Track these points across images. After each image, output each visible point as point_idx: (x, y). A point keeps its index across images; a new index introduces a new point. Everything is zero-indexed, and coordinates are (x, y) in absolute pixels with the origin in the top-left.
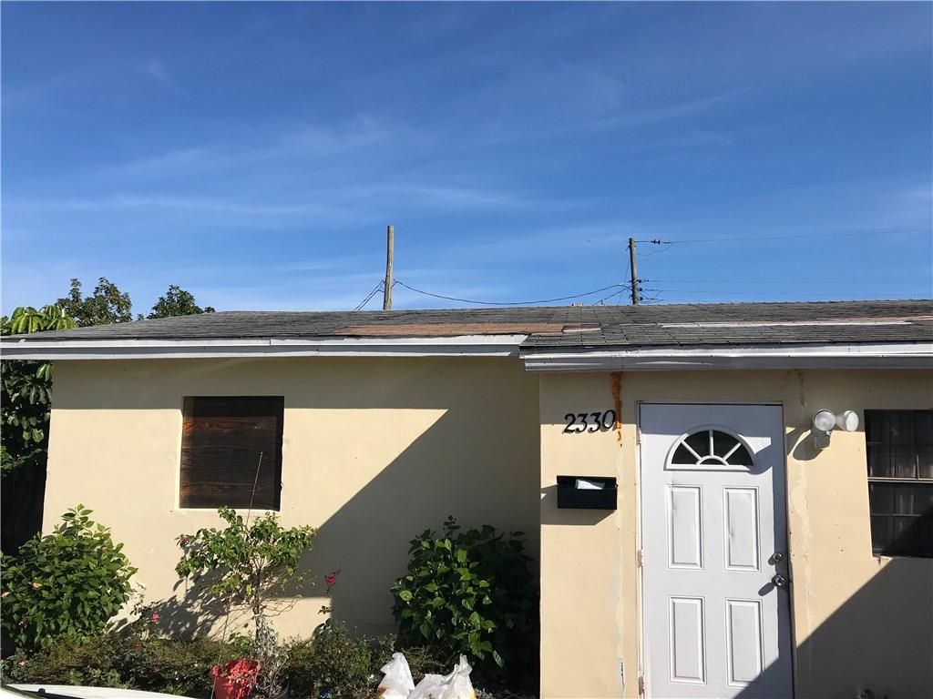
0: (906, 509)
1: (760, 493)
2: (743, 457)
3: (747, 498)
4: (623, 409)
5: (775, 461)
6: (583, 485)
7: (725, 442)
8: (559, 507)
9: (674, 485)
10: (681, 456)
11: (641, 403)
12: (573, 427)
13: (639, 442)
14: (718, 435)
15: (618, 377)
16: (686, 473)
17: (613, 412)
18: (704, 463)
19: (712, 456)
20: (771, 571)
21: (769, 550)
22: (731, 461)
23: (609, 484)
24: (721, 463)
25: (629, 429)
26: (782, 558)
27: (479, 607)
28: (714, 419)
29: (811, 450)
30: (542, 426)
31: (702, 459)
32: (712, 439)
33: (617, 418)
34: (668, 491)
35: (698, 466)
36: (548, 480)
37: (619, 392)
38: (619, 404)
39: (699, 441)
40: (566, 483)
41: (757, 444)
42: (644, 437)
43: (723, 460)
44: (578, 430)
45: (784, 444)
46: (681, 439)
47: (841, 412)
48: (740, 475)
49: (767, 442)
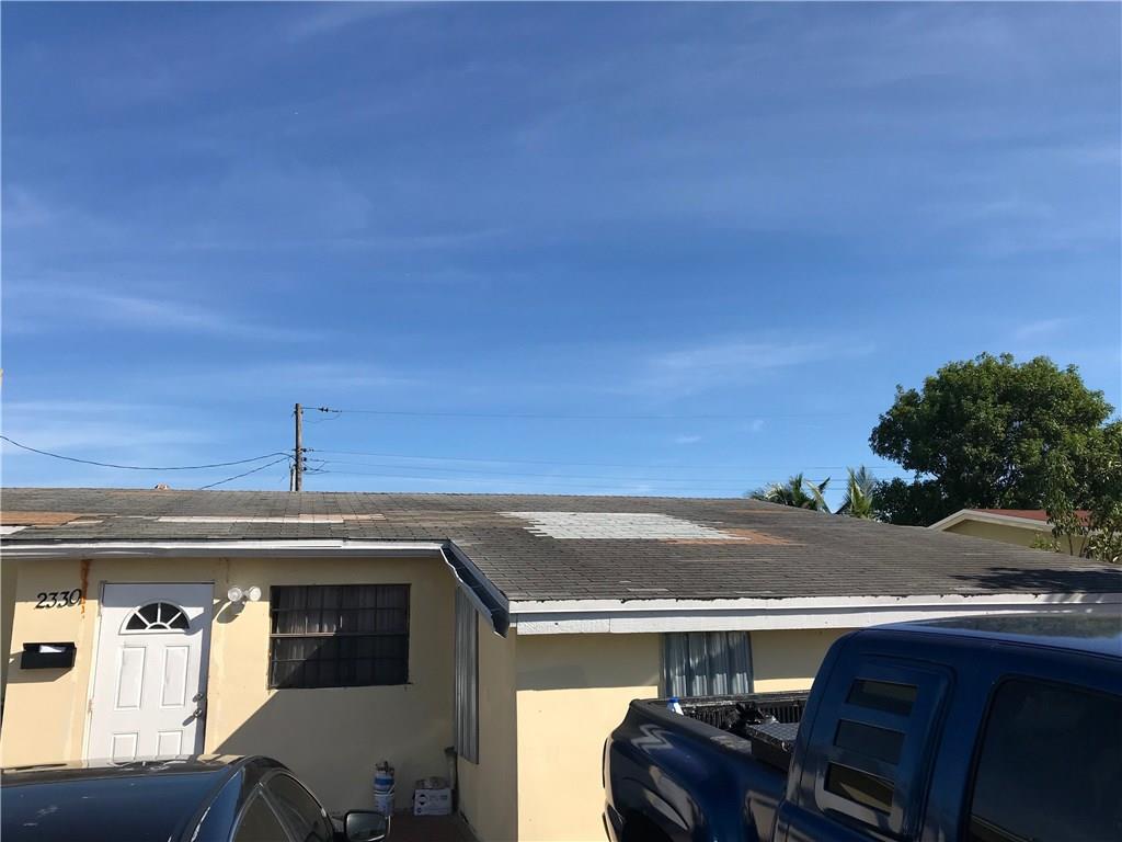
0: (298, 655)
1: (192, 648)
2: (183, 623)
3: (181, 653)
4: (88, 589)
5: (204, 624)
6: (45, 649)
7: (169, 611)
8: (22, 668)
9: (126, 646)
10: (135, 623)
11: (105, 583)
12: (44, 604)
13: (100, 614)
14: (164, 606)
15: (86, 563)
16: (137, 636)
17: (80, 591)
18: (152, 628)
19: (159, 622)
20: (195, 706)
21: (195, 691)
22: (172, 626)
23: (70, 648)
24: (164, 627)
26: (202, 698)
28: (161, 594)
29: (229, 616)
30: (17, 604)
31: (149, 625)
32: (159, 610)
33: (83, 595)
34: (120, 651)
35: (147, 630)
36: (17, 647)
37: (86, 575)
38: (86, 584)
39: (149, 612)
40: (32, 648)
41: (192, 613)
42: (106, 610)
43: (167, 625)
44: (48, 606)
45: (211, 612)
46: (135, 610)
47: (247, 588)
48: (178, 636)
49: (200, 610)
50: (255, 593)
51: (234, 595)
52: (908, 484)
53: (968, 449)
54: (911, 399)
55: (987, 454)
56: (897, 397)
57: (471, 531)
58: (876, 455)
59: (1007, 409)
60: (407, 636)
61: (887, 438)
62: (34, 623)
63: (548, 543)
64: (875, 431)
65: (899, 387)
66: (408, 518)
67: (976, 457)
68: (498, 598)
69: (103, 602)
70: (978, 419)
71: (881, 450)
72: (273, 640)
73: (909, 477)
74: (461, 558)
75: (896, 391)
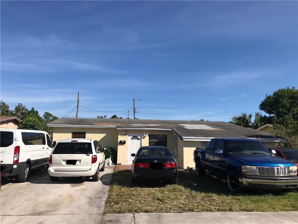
0: (152, 144)
2: (138, 139)
3: (138, 143)
5: (141, 139)
6: (122, 141)
7: (136, 137)
8: (120, 144)
9: (131, 142)
10: (132, 139)
11: (128, 133)
14: (135, 137)
15: (126, 131)
19: (135, 139)
23: (125, 141)
25: (127, 136)
27: (111, 154)
28: (135, 135)
29: (144, 138)
30: (118, 136)
33: (126, 135)
36: (119, 141)
38: (126, 133)
39: (134, 137)
40: (121, 141)
41: (139, 137)
42: (129, 137)
44: (122, 136)
45: (141, 138)
46: (132, 137)
47: (146, 134)
48: (137, 140)
49: (140, 137)
50: (147, 135)
51: (145, 135)
52: (268, 117)
53: (280, 110)
54: (269, 98)
55: (284, 110)
56: (266, 97)
57: (176, 127)
58: (260, 110)
59: (290, 101)
60: (167, 142)
61: (263, 106)
62: (121, 138)
63: (187, 129)
64: (260, 105)
65: (267, 95)
66: (165, 125)
67: (282, 111)
68: (181, 136)
69: (129, 136)
70: (283, 103)
71: (261, 109)
72: (149, 141)
73: (268, 115)
74: (175, 131)
75: (266, 96)
